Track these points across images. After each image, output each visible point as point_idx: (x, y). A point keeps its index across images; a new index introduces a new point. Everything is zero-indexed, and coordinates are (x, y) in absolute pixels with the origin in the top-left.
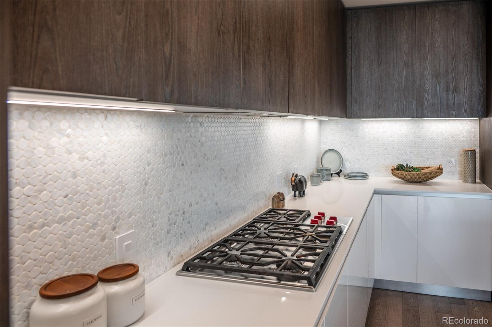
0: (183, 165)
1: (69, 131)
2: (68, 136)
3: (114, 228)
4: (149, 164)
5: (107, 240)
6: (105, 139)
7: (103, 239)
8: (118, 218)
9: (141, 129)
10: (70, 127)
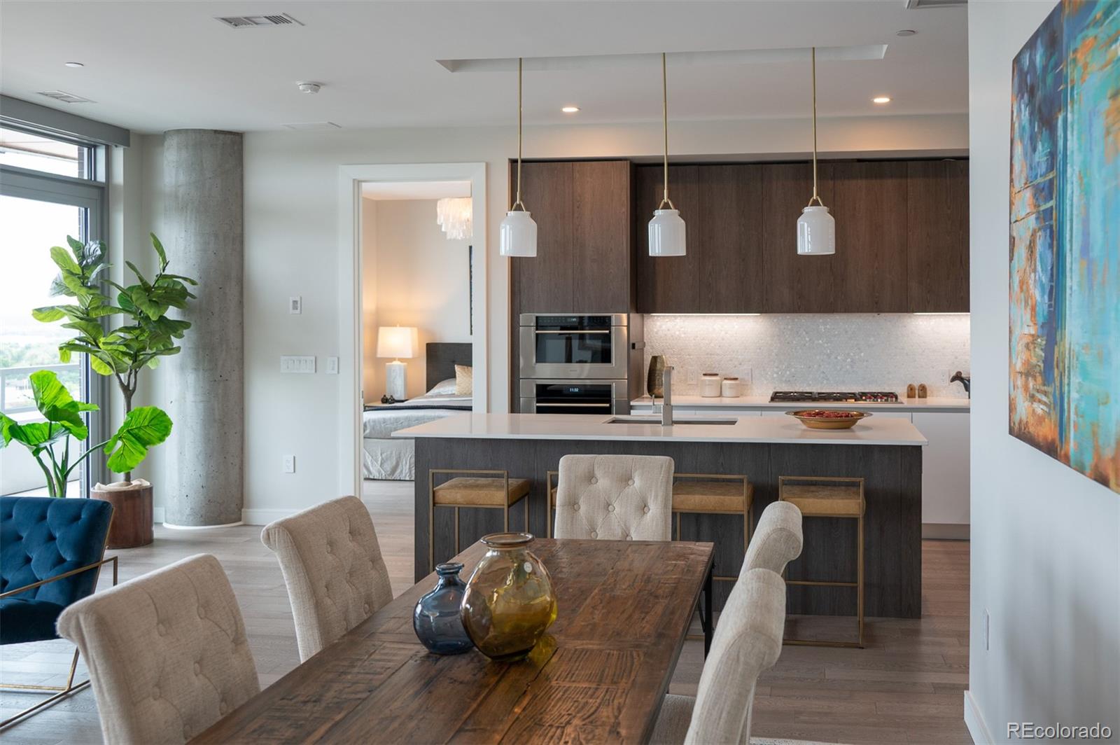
3: (740, 364)
5: (735, 368)
8: (743, 361)
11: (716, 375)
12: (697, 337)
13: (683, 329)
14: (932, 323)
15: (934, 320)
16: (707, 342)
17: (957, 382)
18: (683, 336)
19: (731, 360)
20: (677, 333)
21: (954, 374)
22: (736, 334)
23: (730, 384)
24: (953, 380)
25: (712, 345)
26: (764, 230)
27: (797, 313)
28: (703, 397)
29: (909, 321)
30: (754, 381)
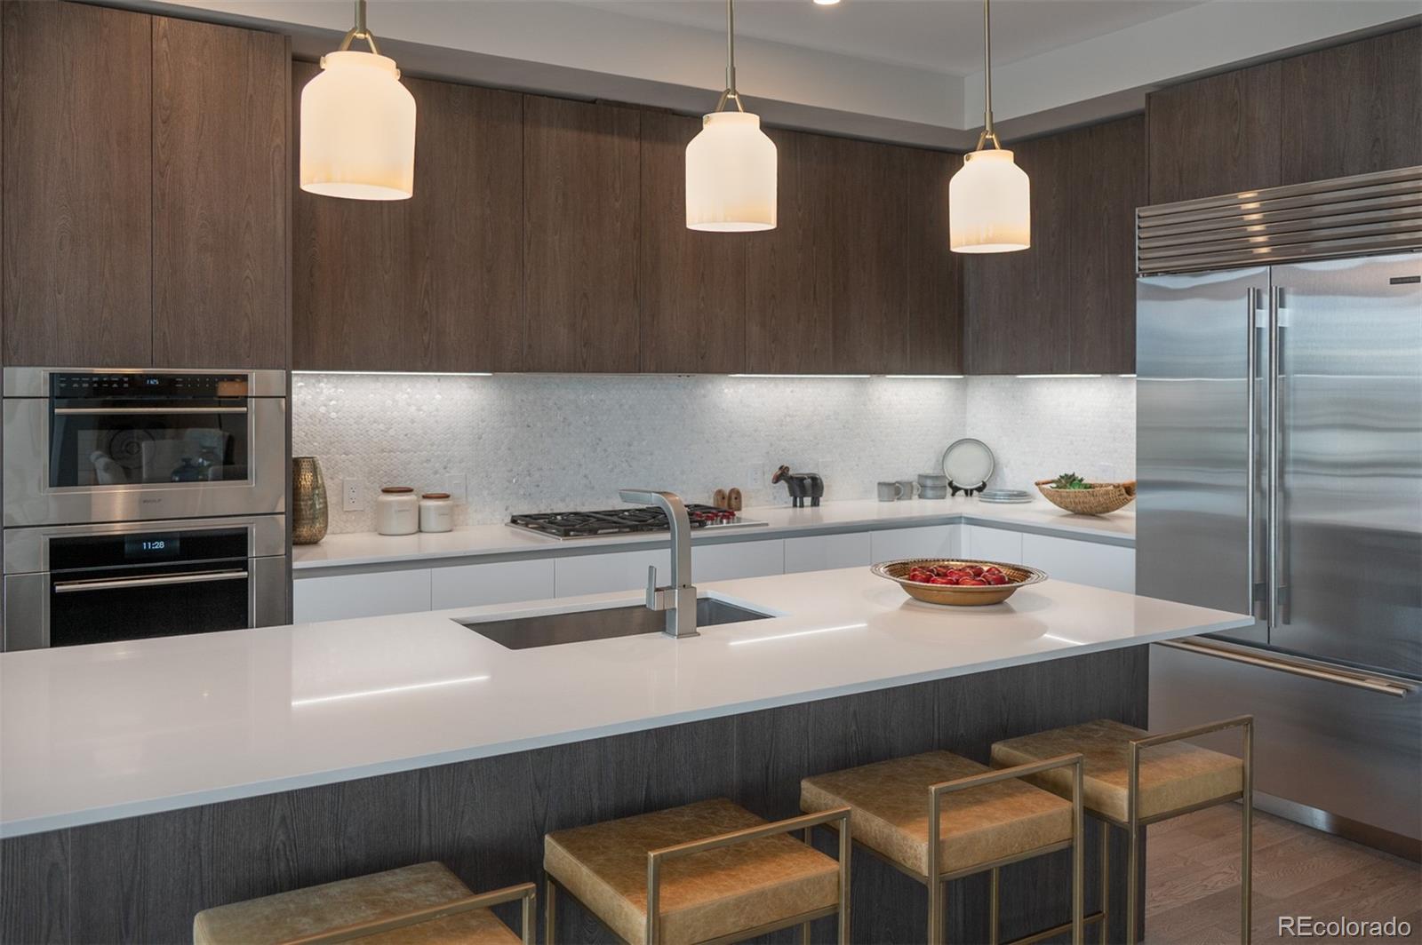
0: (529, 426)
1: (409, 390)
2: (408, 393)
3: (445, 468)
4: (483, 421)
5: (438, 475)
6: (438, 397)
7: (436, 473)
8: (449, 461)
9: (475, 390)
10: (409, 387)
11: (409, 491)
12: (362, 417)
13: (333, 402)
14: (740, 391)
15: (744, 387)
16: (381, 426)
17: (783, 484)
18: (333, 415)
19: (428, 461)
20: (323, 410)
21: (776, 470)
22: (437, 410)
23: (438, 508)
24: (777, 479)
25: (392, 432)
26: (526, 218)
27: (580, 371)
28: (381, 534)
29: (709, 386)
30: (470, 499)
